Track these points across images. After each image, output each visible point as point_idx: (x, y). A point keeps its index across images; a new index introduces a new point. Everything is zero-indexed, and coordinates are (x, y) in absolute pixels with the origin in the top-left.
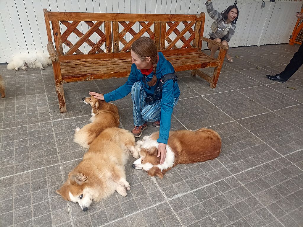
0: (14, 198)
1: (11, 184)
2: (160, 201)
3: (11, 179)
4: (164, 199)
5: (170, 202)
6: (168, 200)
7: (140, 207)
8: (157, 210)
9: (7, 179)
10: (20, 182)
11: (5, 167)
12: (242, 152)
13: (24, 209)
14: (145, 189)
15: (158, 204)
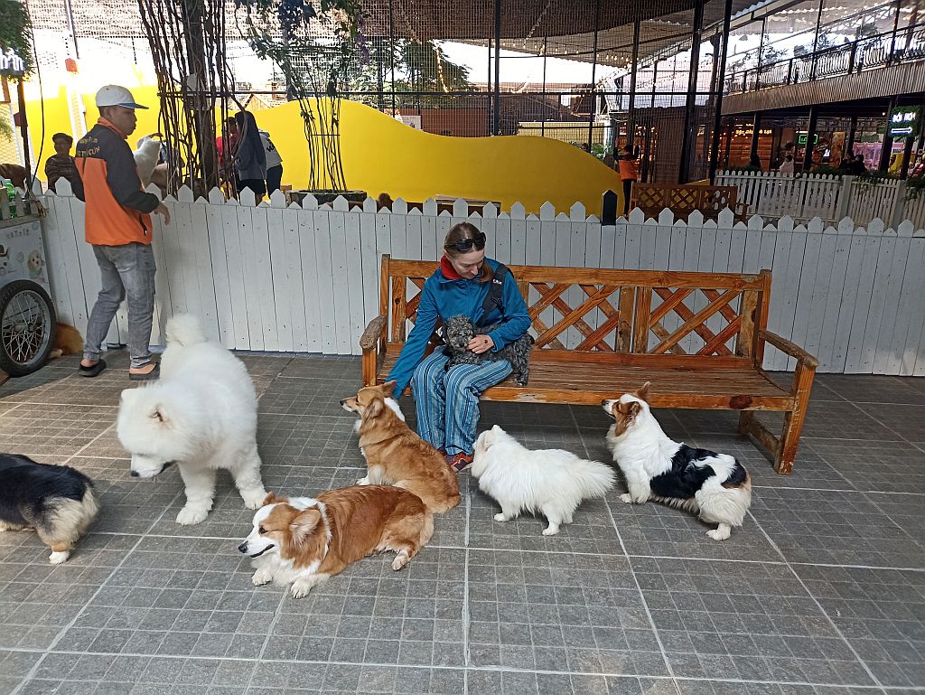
0: (205, 572)
1: (214, 551)
2: (451, 663)
3: (218, 543)
4: (462, 663)
5: (471, 673)
6: (468, 667)
7: (402, 659)
8: (431, 676)
9: (212, 541)
10: (228, 552)
11: (221, 522)
12: (747, 637)
13: (211, 592)
14: (434, 633)
15: (442, 667)
